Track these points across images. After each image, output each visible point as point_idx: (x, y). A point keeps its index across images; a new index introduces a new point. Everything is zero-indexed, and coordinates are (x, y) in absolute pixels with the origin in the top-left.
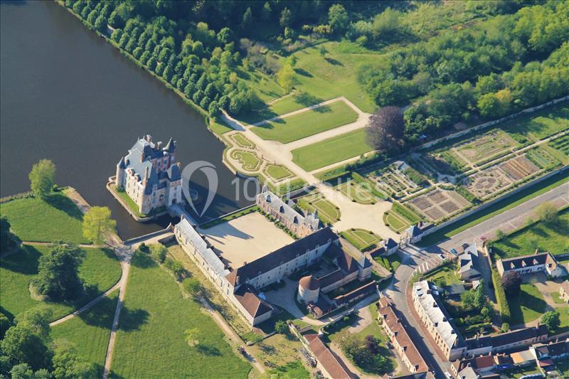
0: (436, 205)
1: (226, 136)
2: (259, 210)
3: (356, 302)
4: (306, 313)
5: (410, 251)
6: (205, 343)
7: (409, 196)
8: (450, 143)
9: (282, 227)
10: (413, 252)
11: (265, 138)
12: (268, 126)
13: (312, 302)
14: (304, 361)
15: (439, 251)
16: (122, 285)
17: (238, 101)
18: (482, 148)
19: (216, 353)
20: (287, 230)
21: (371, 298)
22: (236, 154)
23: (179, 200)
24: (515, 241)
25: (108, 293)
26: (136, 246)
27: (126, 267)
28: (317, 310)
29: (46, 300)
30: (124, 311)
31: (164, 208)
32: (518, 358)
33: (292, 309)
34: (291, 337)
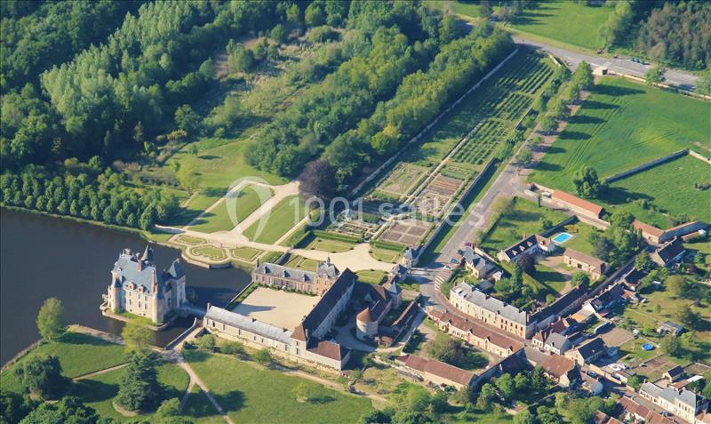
0: (404, 234)
1: (172, 241)
2: (260, 285)
3: (410, 324)
4: (375, 345)
5: (417, 272)
6: (311, 396)
7: (376, 234)
8: (371, 185)
9: (293, 291)
10: (420, 272)
11: (209, 231)
12: (201, 222)
13: (375, 335)
14: (409, 380)
15: (440, 265)
16: (195, 379)
17: (164, 207)
18: (400, 181)
19: (328, 399)
20: (300, 292)
21: (419, 316)
22: (194, 251)
23: (185, 300)
24: (494, 237)
25: (189, 391)
26: (179, 347)
27: (185, 366)
28: (385, 339)
29: (140, 413)
30: (218, 398)
31: (173, 312)
32: (579, 317)
33: (361, 347)
34: (381, 367)
